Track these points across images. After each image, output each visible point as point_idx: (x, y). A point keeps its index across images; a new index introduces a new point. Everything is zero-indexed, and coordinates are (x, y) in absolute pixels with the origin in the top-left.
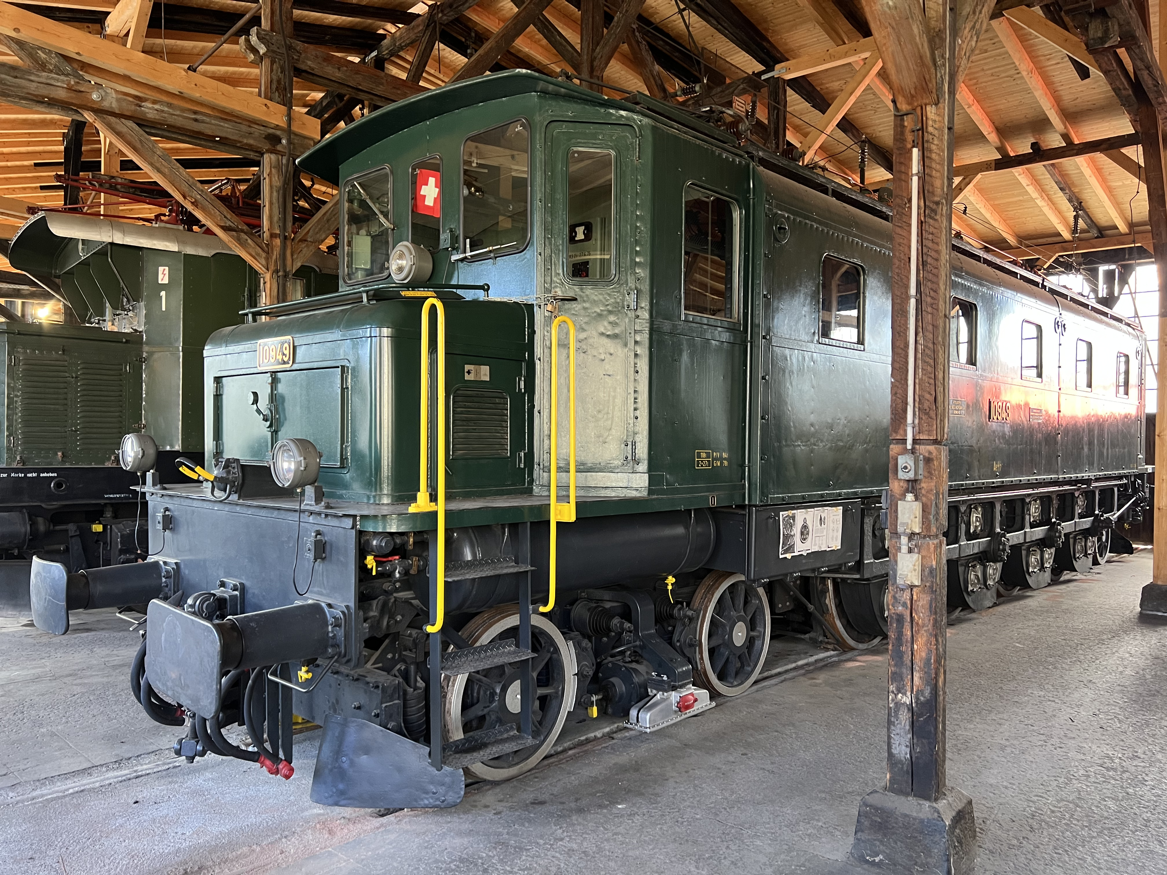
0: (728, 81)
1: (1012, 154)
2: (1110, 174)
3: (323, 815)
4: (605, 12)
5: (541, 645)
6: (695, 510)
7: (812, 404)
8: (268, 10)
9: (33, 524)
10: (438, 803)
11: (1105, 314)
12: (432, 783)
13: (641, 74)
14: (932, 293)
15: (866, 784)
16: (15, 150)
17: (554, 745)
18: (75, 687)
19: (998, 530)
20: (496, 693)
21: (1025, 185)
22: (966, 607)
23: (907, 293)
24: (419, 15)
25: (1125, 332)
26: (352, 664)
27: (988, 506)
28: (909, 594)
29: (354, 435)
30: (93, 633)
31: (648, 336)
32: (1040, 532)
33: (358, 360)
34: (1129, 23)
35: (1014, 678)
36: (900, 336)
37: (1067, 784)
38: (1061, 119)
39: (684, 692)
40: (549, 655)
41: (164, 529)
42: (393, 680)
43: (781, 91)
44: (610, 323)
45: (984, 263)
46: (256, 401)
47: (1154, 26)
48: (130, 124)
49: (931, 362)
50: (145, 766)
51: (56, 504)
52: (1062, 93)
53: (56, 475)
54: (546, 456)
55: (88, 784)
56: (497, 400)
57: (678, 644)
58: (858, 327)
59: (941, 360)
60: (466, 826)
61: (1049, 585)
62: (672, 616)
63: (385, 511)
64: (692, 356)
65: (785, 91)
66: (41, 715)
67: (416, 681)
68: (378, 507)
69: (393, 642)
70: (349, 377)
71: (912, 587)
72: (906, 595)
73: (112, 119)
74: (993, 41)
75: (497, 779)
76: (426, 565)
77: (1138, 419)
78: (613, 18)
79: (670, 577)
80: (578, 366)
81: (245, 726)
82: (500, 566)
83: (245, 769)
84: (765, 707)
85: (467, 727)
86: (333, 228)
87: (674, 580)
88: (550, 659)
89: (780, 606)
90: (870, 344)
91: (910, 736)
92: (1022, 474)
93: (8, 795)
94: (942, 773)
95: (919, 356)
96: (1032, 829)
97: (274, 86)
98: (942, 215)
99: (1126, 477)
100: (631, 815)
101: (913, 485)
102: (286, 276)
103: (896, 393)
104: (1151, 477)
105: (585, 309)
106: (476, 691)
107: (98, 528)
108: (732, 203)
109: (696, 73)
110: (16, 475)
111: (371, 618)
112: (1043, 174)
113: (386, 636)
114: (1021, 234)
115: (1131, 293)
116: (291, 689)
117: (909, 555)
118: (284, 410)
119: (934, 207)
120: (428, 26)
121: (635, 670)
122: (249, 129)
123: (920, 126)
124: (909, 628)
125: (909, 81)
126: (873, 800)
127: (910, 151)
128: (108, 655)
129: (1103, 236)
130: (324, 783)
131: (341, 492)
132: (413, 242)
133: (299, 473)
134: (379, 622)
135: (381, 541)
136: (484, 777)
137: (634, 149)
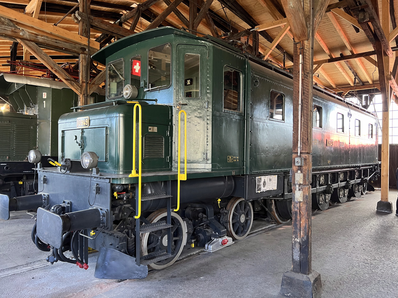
0: (239, 32)
1: (334, 57)
2: (366, 64)
3: (99, 282)
4: (198, 8)
5: (175, 223)
6: (227, 176)
7: (267, 140)
8: (82, 5)
10: (139, 277)
11: (365, 111)
12: (137, 270)
13: (210, 29)
14: (306, 103)
15: (285, 269)
17: (179, 257)
18: (12, 238)
19: (330, 183)
20: (159, 239)
21: (338, 68)
22: (319, 209)
23: (298, 103)
24: (134, 8)
25: (371, 117)
26: (109, 229)
27: (326, 175)
28: (299, 205)
29: (110, 150)
30: (19, 219)
31: (211, 117)
32: (343, 184)
33: (111, 125)
34: (372, 14)
35: (335, 233)
36: (296, 117)
37: (352, 268)
38: (350, 46)
39: (224, 238)
41: (44, 183)
42: (123, 235)
44: (199, 113)
45: (324, 93)
46: (76, 139)
47: (381, 15)
48: (33, 43)
49: (306, 126)
50: (36, 266)
51: (6, 175)
52: (350, 37)
53: (6, 164)
54: (176, 158)
55: (16, 272)
56: (160, 139)
57: (222, 222)
58: (282, 115)
60: (148, 285)
61: (347, 202)
62: (220, 213)
63: (121, 176)
64: (226, 124)
65: (258, 35)
67: (131, 235)
68: (118, 175)
69: (123, 222)
70: (109, 130)
71: (300, 202)
72: (298, 205)
73: (27, 42)
74: (327, 20)
75: (159, 269)
76: (135, 195)
77: (376, 146)
78: (200, 10)
79: (219, 199)
80: (187, 127)
81: (71, 252)
82: (160, 195)
83: (71, 266)
84: (251, 243)
85: (149, 251)
86: (104, 80)
87: (220, 200)
88: (178, 227)
89: (256, 209)
90: (286, 120)
91: (300, 253)
92: (337, 165)
94: (310, 265)
95: (302, 124)
96: (340, 284)
97: (84, 31)
98: (310, 77)
99: (372, 165)
100: (205, 281)
101: (300, 168)
102: (87, 96)
103: (294, 137)
105: (190, 108)
106: (152, 239)
107: (21, 183)
108: (240, 72)
109: (228, 29)
111: (115, 213)
112: (344, 64)
113: (121, 220)
114: (337, 84)
115: (373, 104)
116: (88, 238)
117: (299, 191)
118: (86, 142)
119: (307, 74)
120: (137, 11)
121: (207, 231)
122: (75, 46)
123: (302, 47)
124: (299, 216)
125: (298, 32)
126: (287, 274)
127: (299, 55)
128: (24, 227)
129: (364, 85)
130: (99, 271)
131: (105, 170)
132: (131, 85)
133: (91, 164)
134: (118, 215)
135: (119, 187)
136: (155, 268)
137: (207, 54)
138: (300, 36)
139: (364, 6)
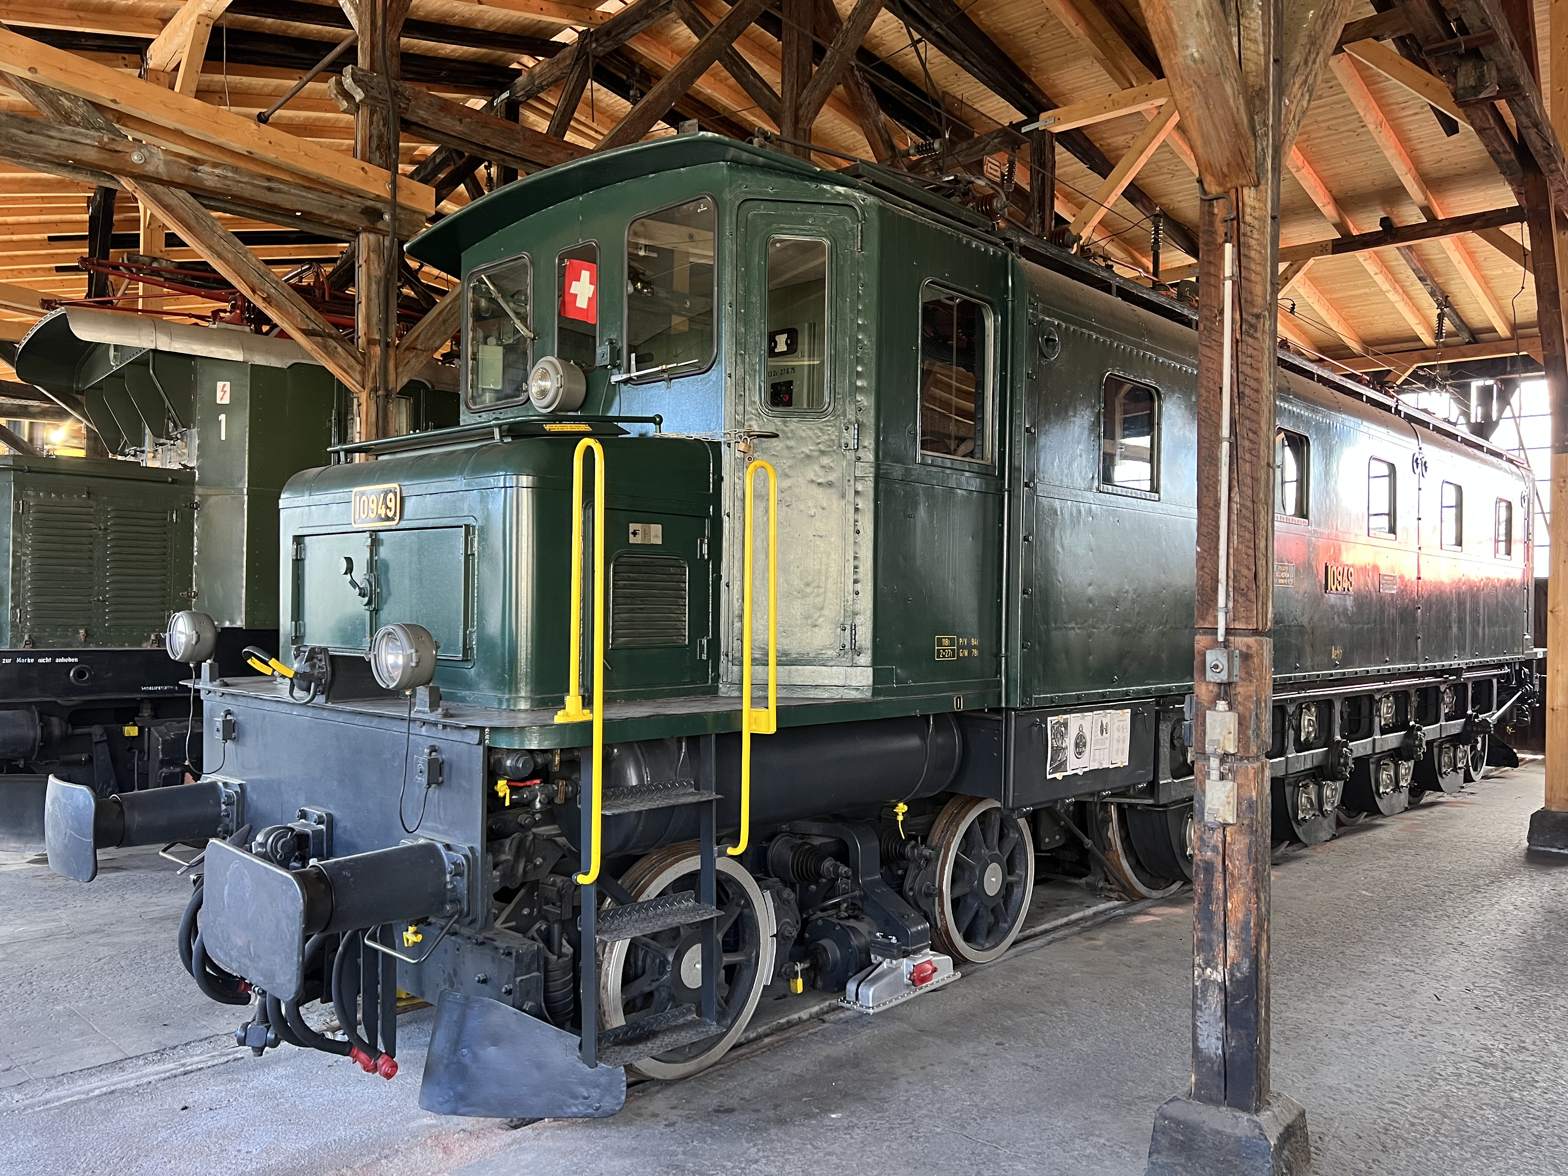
0: (976, 135)
1: (1355, 233)
2: (1485, 259)
3: (436, 1126)
4: (815, 43)
5: (727, 896)
6: (934, 715)
7: (1091, 573)
8: (367, 43)
9: (46, 726)
10: (590, 1111)
11: (1480, 447)
12: (582, 1083)
13: (861, 126)
14: (1250, 434)
15: (1163, 1086)
16: (22, 219)
17: (745, 1030)
18: (101, 948)
19: (1338, 738)
20: (668, 962)
21: (1372, 273)
22: (1295, 840)
23: (1217, 433)
24: (565, 45)
25: (1506, 471)
26: (478, 925)
27: (1325, 706)
28: (1221, 836)
29: (481, 614)
30: (124, 873)
31: (872, 485)
32: (1393, 739)
33: (487, 518)
34: (1510, 68)
35: (1360, 939)
36: (1208, 490)
37: (1430, 1086)
38: (1420, 187)
39: (920, 959)
40: (739, 910)
41: (225, 739)
42: (531, 945)
43: (1047, 147)
44: (823, 467)
45: (1318, 381)
46: (349, 570)
47: (1544, 66)
48: (182, 193)
49: (1250, 526)
50: (196, 1058)
51: (76, 699)
52: (1422, 153)
53: (76, 660)
54: (737, 643)
55: (120, 1082)
56: (672, 570)
57: (911, 894)
59: (1263, 523)
60: (628, 1143)
61: (1406, 810)
62: (902, 856)
63: (522, 720)
64: (930, 510)
65: (1053, 148)
66: (56, 987)
67: (561, 944)
68: (512, 714)
69: (530, 893)
70: (476, 539)
71: (1225, 826)
72: (1217, 837)
73: (159, 188)
74: (1330, 84)
75: (668, 1078)
76: (576, 792)
77: (1524, 586)
78: (825, 52)
79: (901, 805)
80: (779, 524)
81: (331, 1004)
82: (674, 793)
83: (330, 1062)
84: (1027, 978)
85: (629, 1007)
86: (451, 331)
87: (906, 808)
88: (741, 915)
89: (1047, 840)
90: (1166, 491)
91: (1222, 1025)
92: (1369, 663)
93: (13, 1098)
94: (1265, 1075)
95: (1234, 517)
96: (1385, 1149)
97: (374, 145)
98: (1263, 331)
99: (1509, 664)
100: (850, 1127)
101: (1225, 690)
102: (387, 396)
103: (1203, 567)
104: (1542, 664)
105: (789, 448)
106: (640, 959)
107: (131, 731)
108: (984, 306)
109: (934, 123)
110: (23, 661)
111: (502, 863)
112: (1396, 259)
113: (523, 885)
114: (1368, 338)
115: (1514, 417)
116: (395, 958)
117: (1221, 783)
118: (387, 581)
119: (1254, 321)
120: (578, 59)
121: (853, 929)
122: (341, 201)
123: (1234, 214)
124: (1221, 880)
125: (1220, 156)
126: (1173, 1110)
127: (1221, 247)
128: (145, 904)
129: (1476, 341)
130: (438, 1084)
131: (463, 693)
132: (559, 357)
133: (409, 671)
134: (513, 868)
135: (517, 761)
136: (653, 1075)
137: (855, 237)
138: (1225, 169)
139: (1478, 38)
